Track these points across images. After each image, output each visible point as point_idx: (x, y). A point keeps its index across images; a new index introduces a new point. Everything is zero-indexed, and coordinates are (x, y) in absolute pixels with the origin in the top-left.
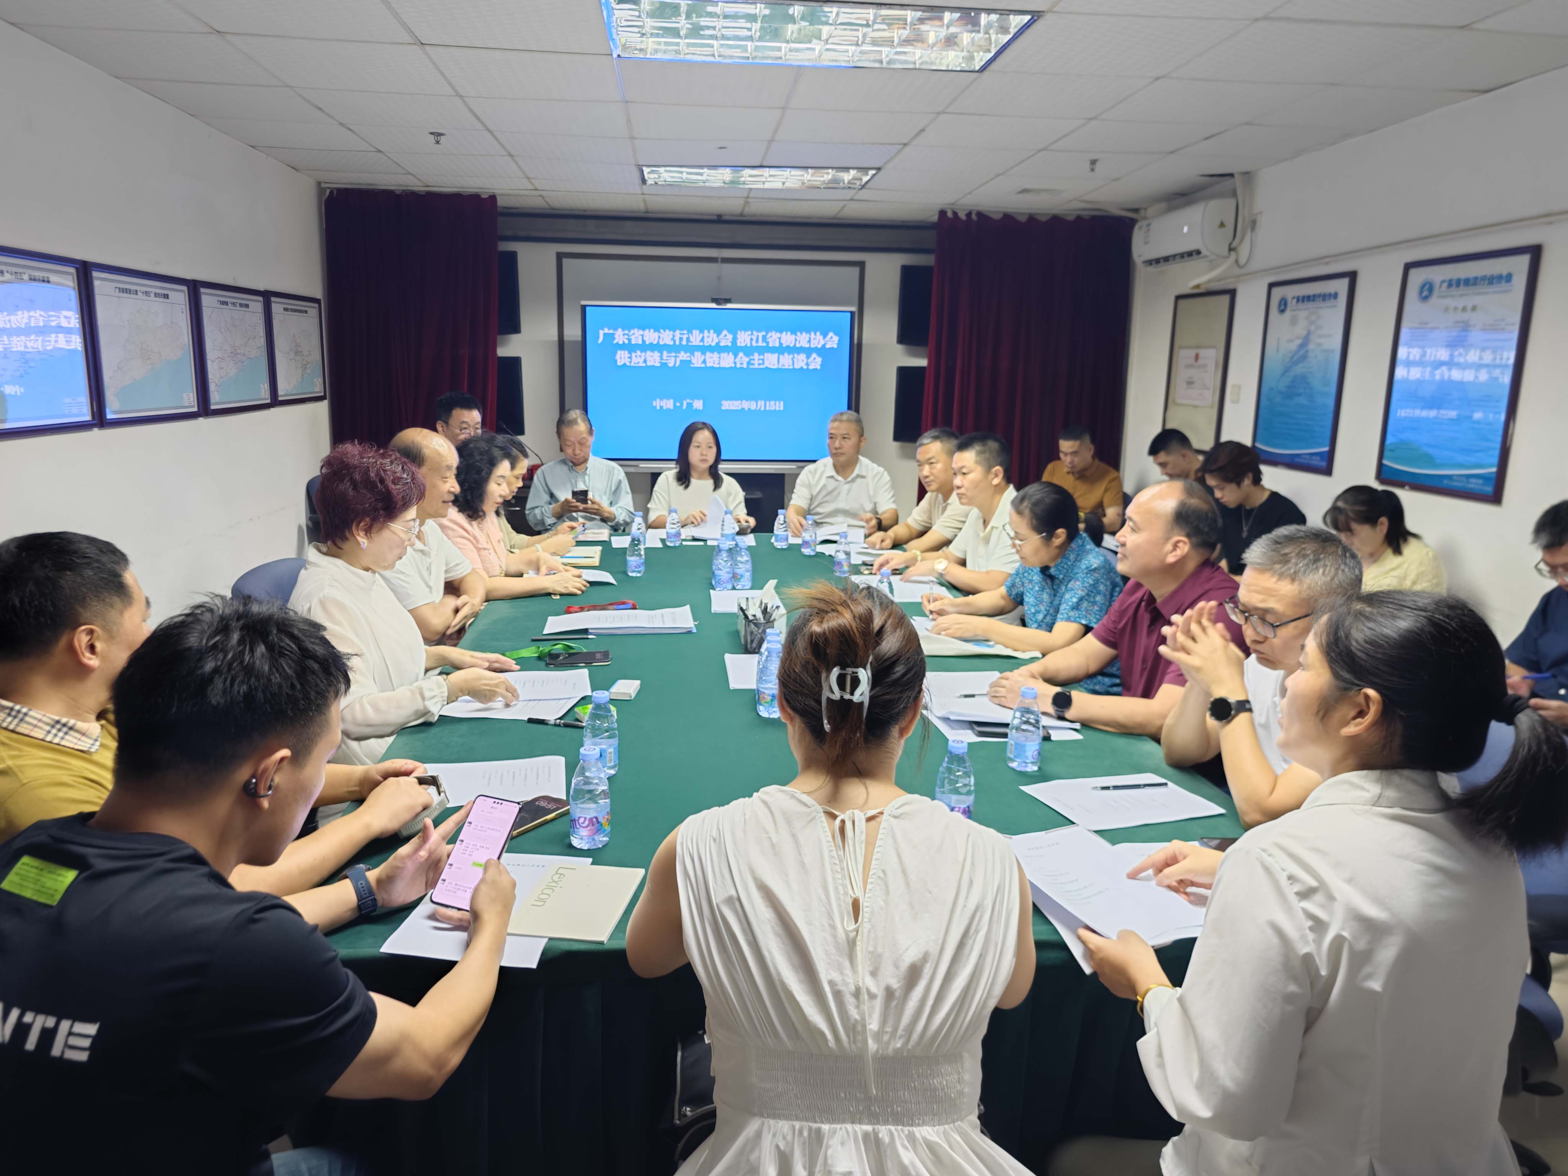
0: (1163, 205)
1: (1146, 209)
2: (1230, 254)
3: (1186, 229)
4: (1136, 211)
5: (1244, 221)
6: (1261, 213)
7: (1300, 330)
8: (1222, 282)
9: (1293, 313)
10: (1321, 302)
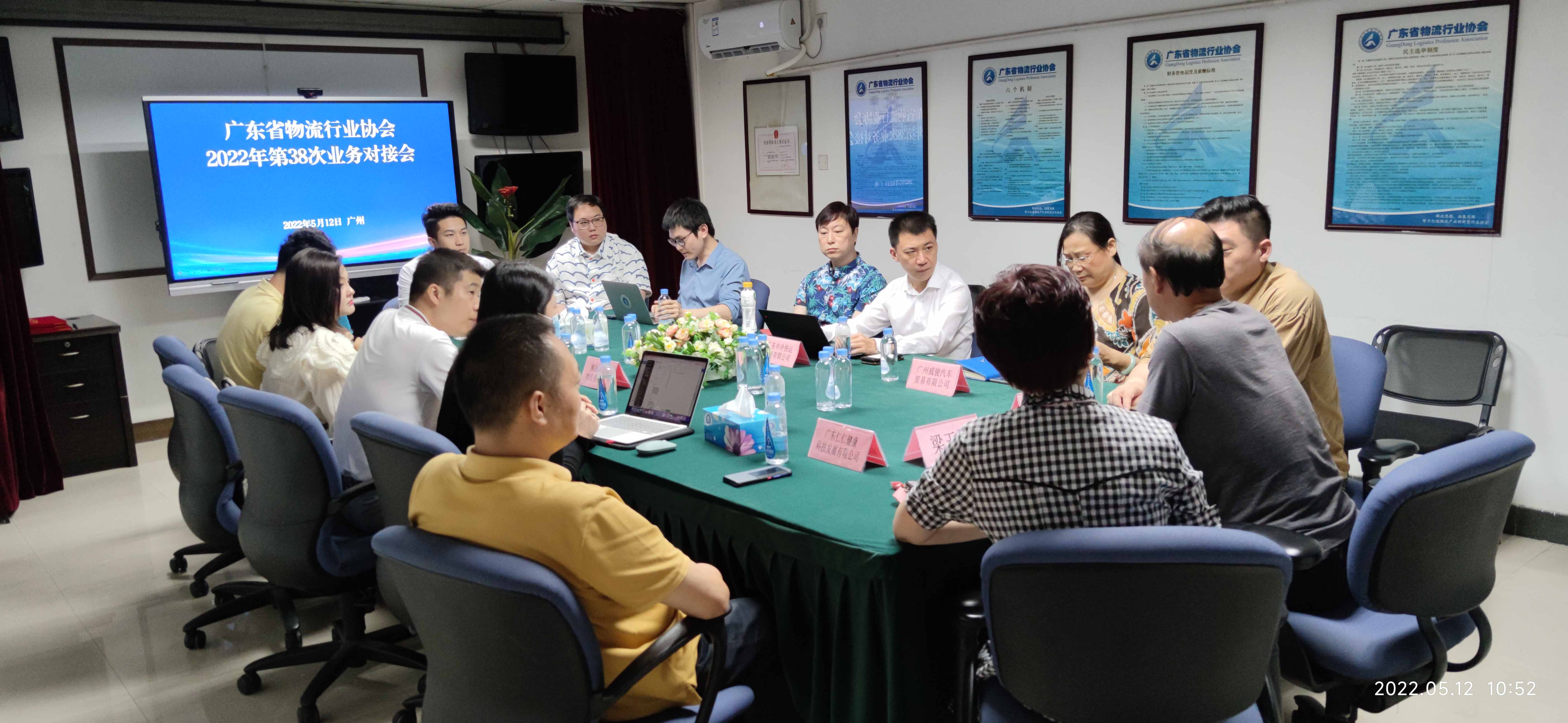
3: (761, 22)
6: (825, 13)
8: (798, 70)
9: (873, 95)
10: (897, 86)
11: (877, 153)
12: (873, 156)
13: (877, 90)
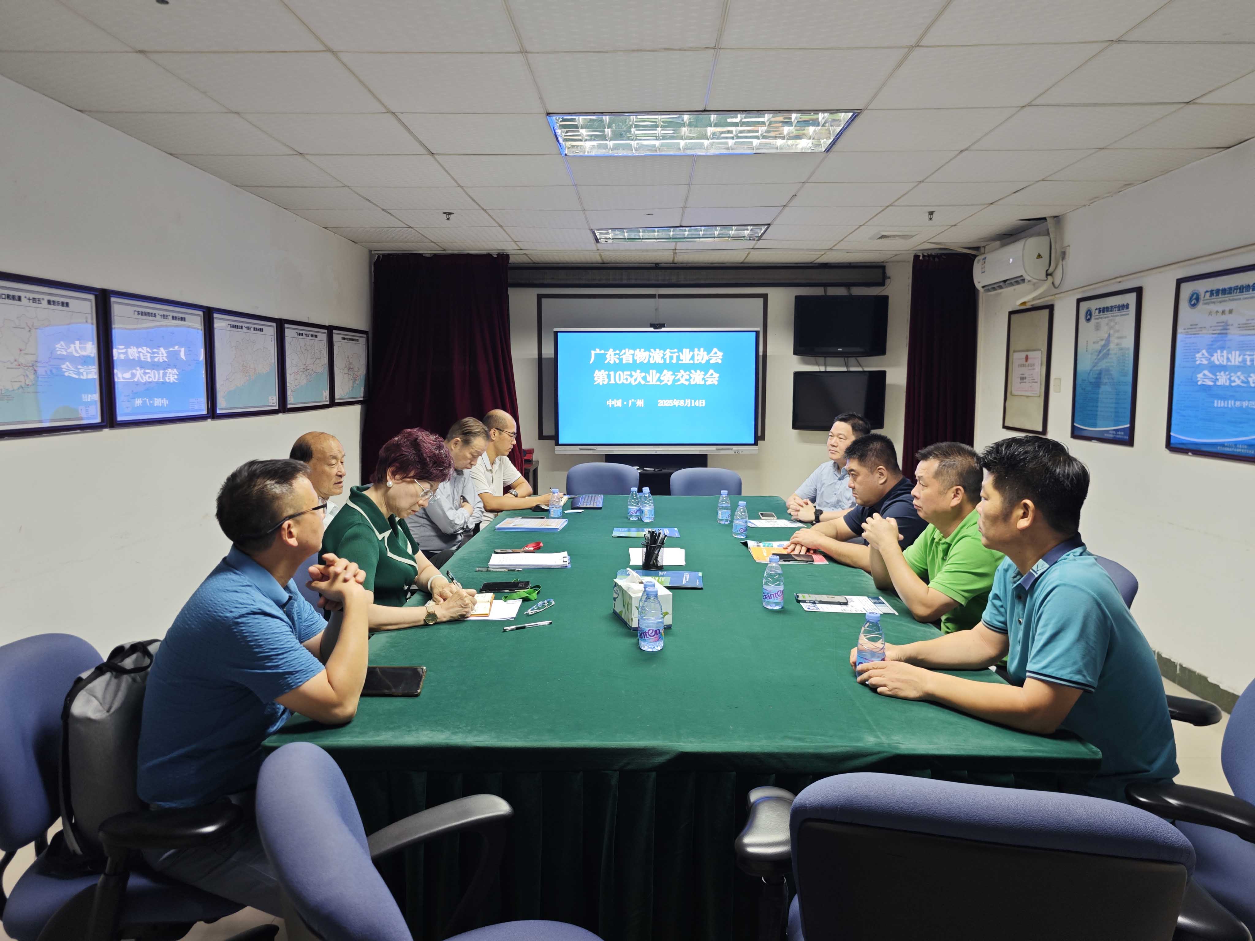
0: (998, 243)
1: (985, 247)
2: (1047, 278)
3: (1011, 260)
4: (977, 248)
5: (1056, 252)
6: (1069, 246)
7: (1103, 334)
8: (1042, 300)
9: (1097, 321)
10: (1117, 311)
11: (1096, 378)
12: (1093, 380)
13: (1101, 316)
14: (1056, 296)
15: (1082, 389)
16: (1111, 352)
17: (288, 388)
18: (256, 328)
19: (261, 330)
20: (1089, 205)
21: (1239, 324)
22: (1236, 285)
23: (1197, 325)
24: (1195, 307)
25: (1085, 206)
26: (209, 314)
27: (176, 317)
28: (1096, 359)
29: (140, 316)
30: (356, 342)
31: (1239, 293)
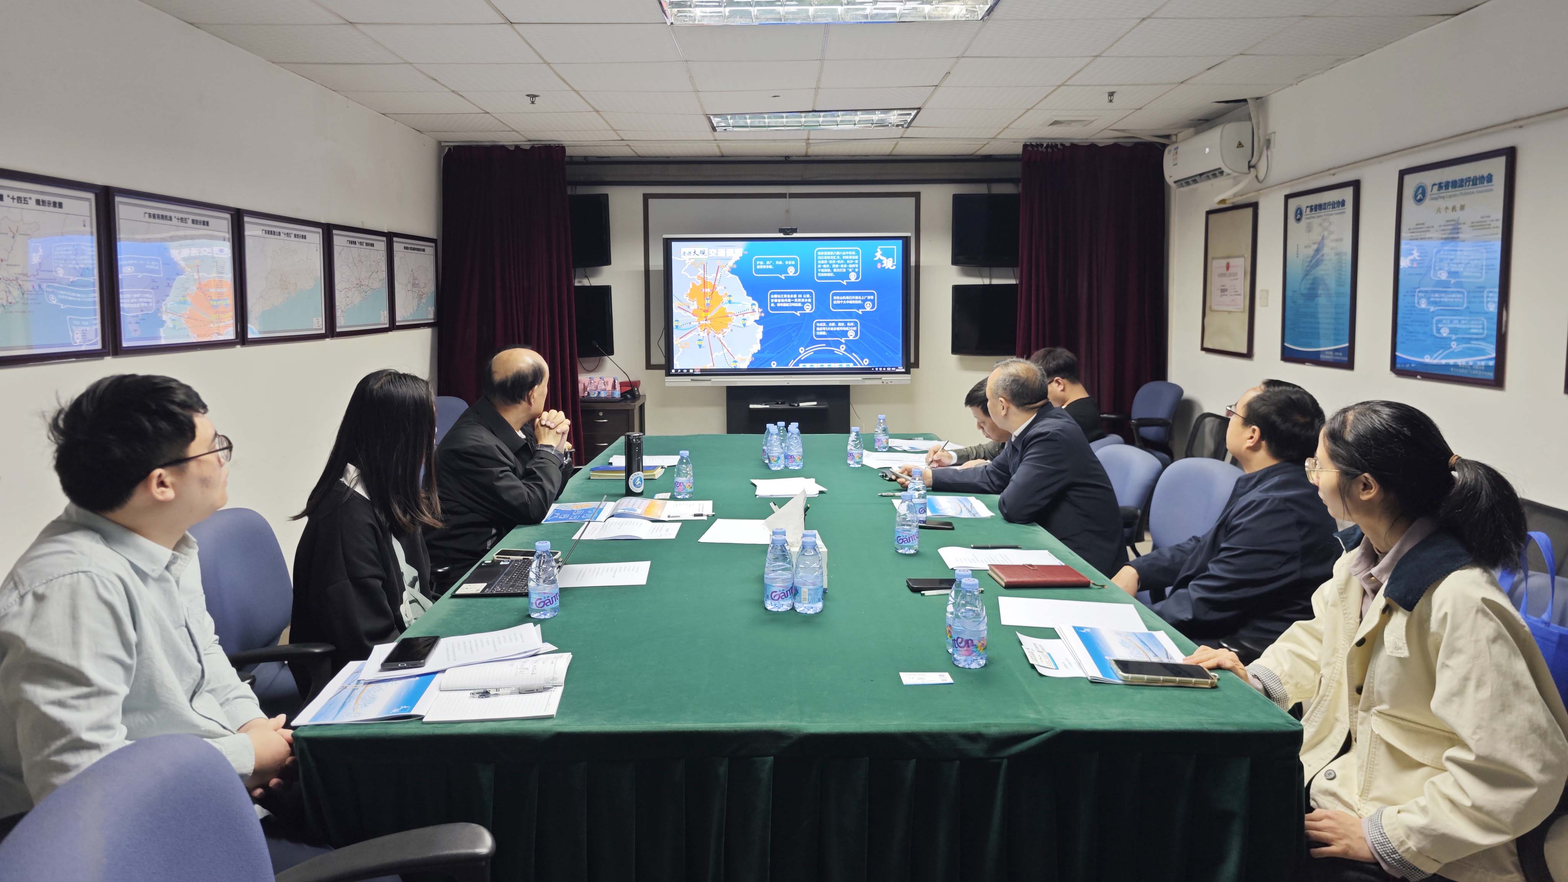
0: (1192, 130)
1: (1176, 135)
2: (1250, 171)
3: (1207, 150)
4: (1168, 137)
5: (1259, 141)
6: (1274, 133)
7: (1315, 236)
8: (1245, 196)
9: (1309, 221)
10: (1331, 210)
11: (1310, 289)
12: (1305, 292)
13: (1313, 215)
14: (1261, 192)
15: (1293, 302)
16: (1325, 258)
17: (337, 307)
18: (298, 235)
19: (304, 237)
20: (1297, 84)
21: (1472, 223)
22: (1469, 176)
23: (1423, 224)
24: (1419, 203)
25: (1292, 85)
26: (238, 217)
27: (197, 221)
28: (1308, 266)
29: (152, 220)
30: (422, 252)
31: (1472, 185)
